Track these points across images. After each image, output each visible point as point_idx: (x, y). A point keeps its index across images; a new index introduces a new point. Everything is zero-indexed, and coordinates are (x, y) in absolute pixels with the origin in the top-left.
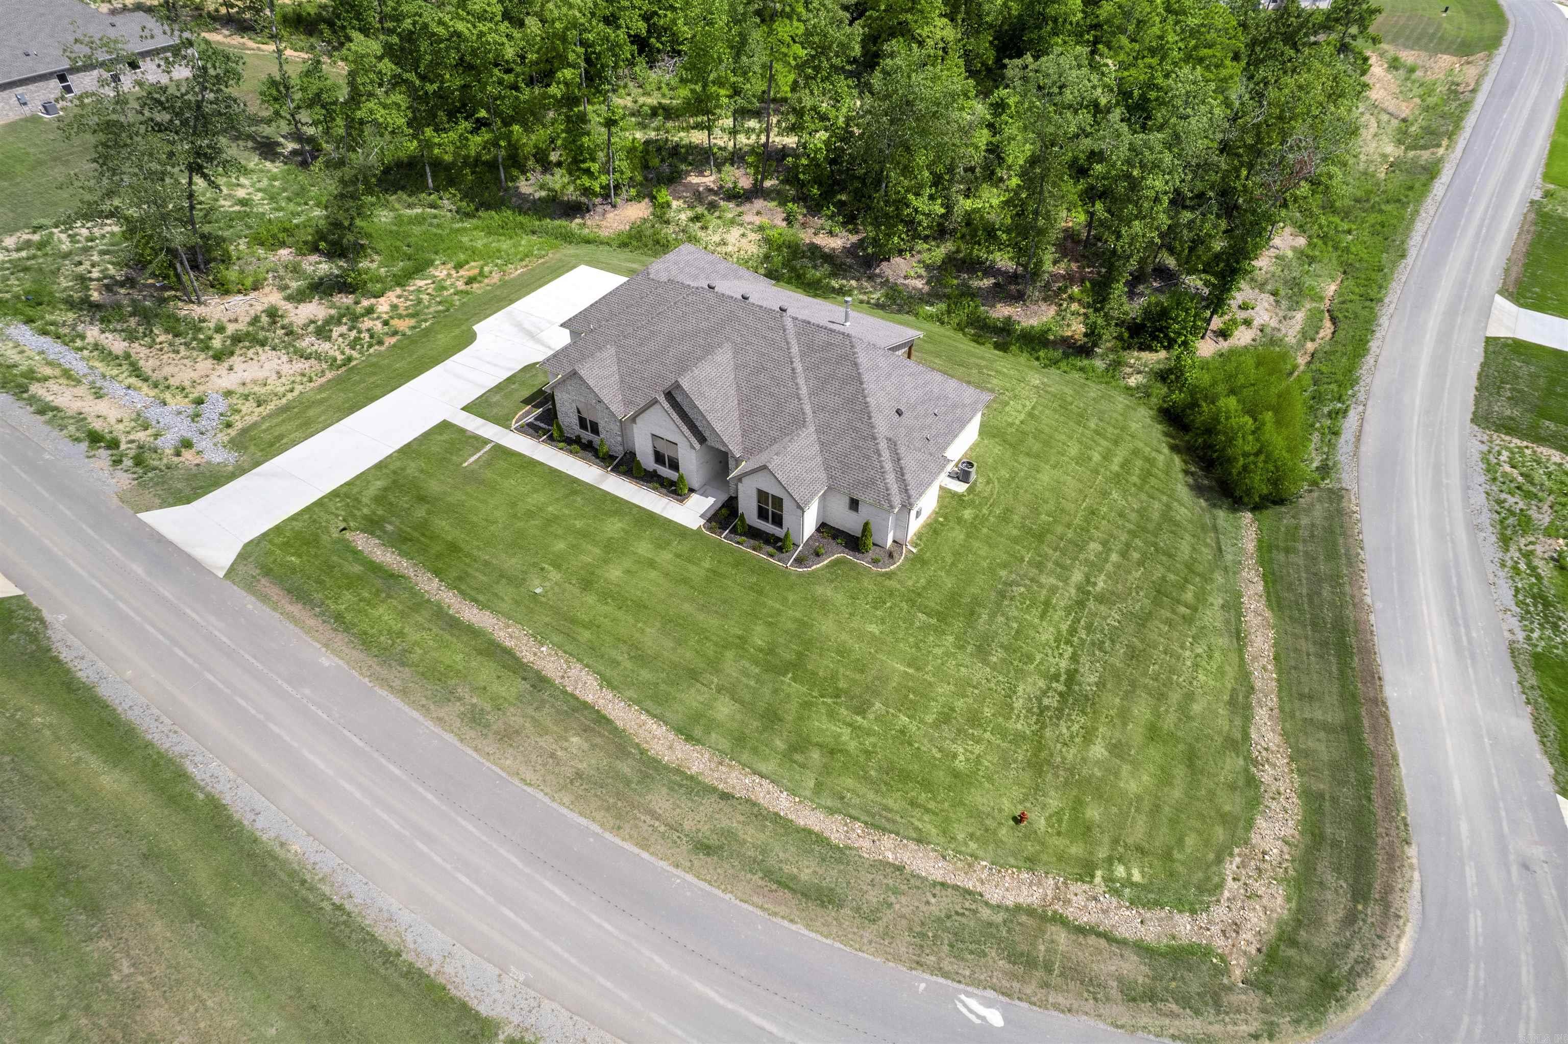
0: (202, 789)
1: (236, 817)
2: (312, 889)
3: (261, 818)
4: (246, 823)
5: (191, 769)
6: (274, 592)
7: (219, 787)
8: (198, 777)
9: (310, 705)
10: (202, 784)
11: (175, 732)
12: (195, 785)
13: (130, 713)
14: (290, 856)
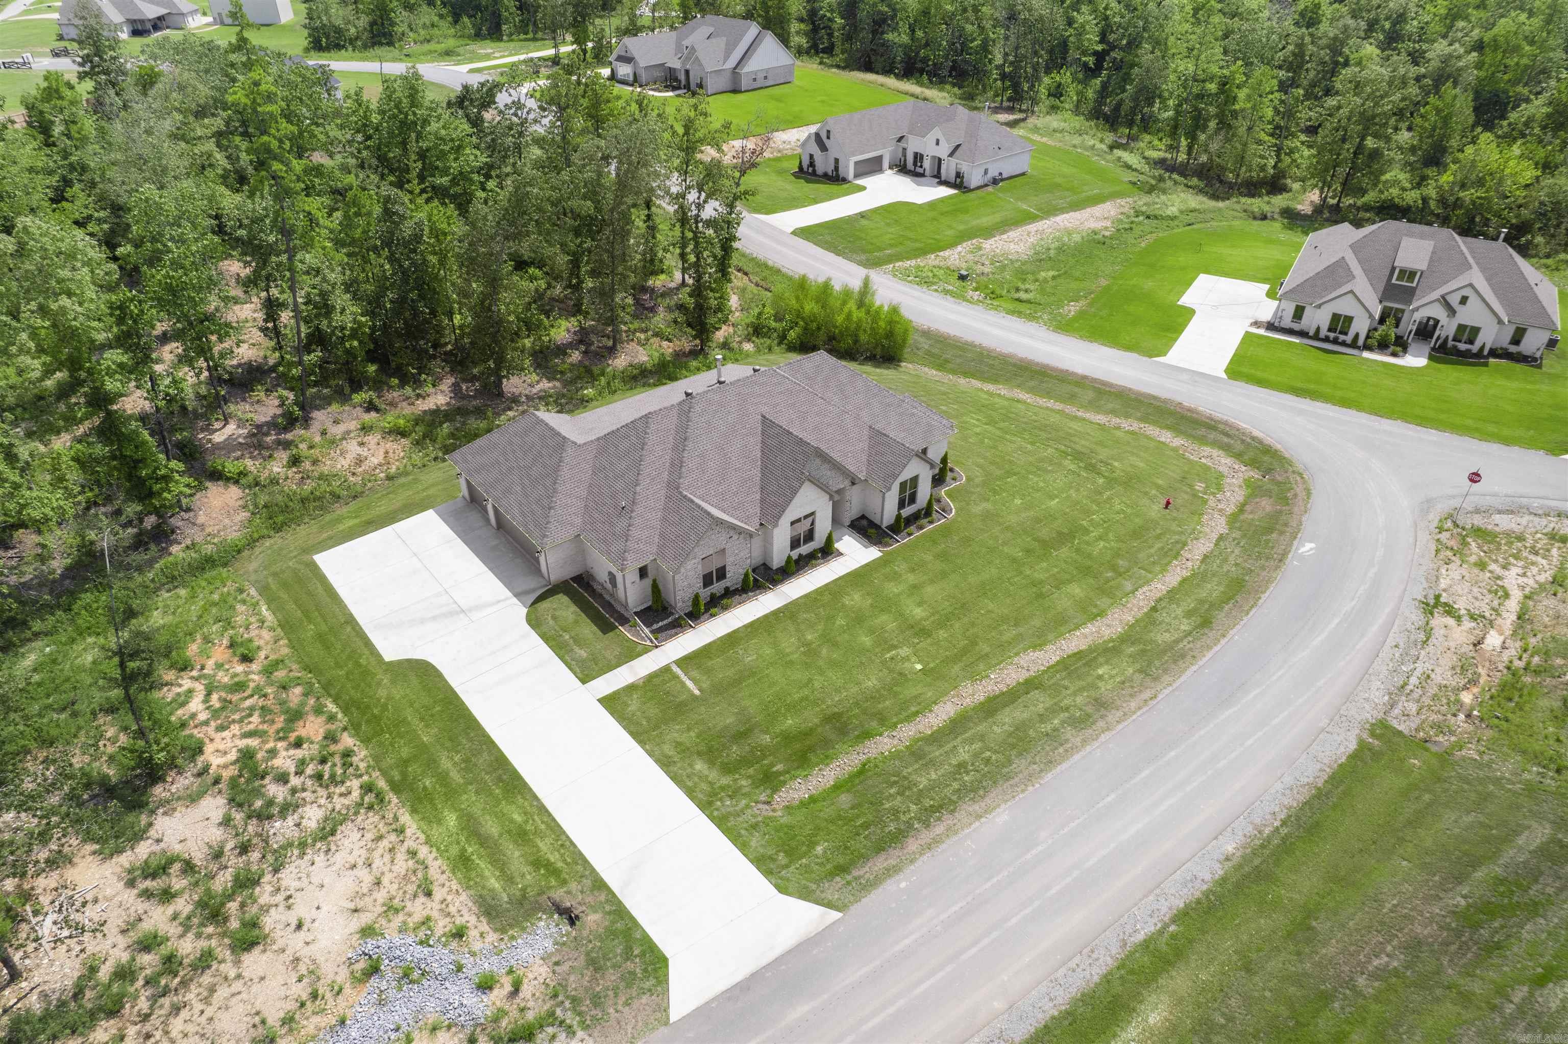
0: (1166, 926)
1: (1198, 894)
2: (1269, 840)
3: (1201, 875)
4: (1205, 887)
5: (1140, 937)
6: (880, 863)
7: (1164, 910)
8: (1152, 929)
9: (1062, 832)
10: (1159, 925)
11: (1092, 951)
12: (1161, 932)
13: (1060, 1000)
14: (1239, 854)
